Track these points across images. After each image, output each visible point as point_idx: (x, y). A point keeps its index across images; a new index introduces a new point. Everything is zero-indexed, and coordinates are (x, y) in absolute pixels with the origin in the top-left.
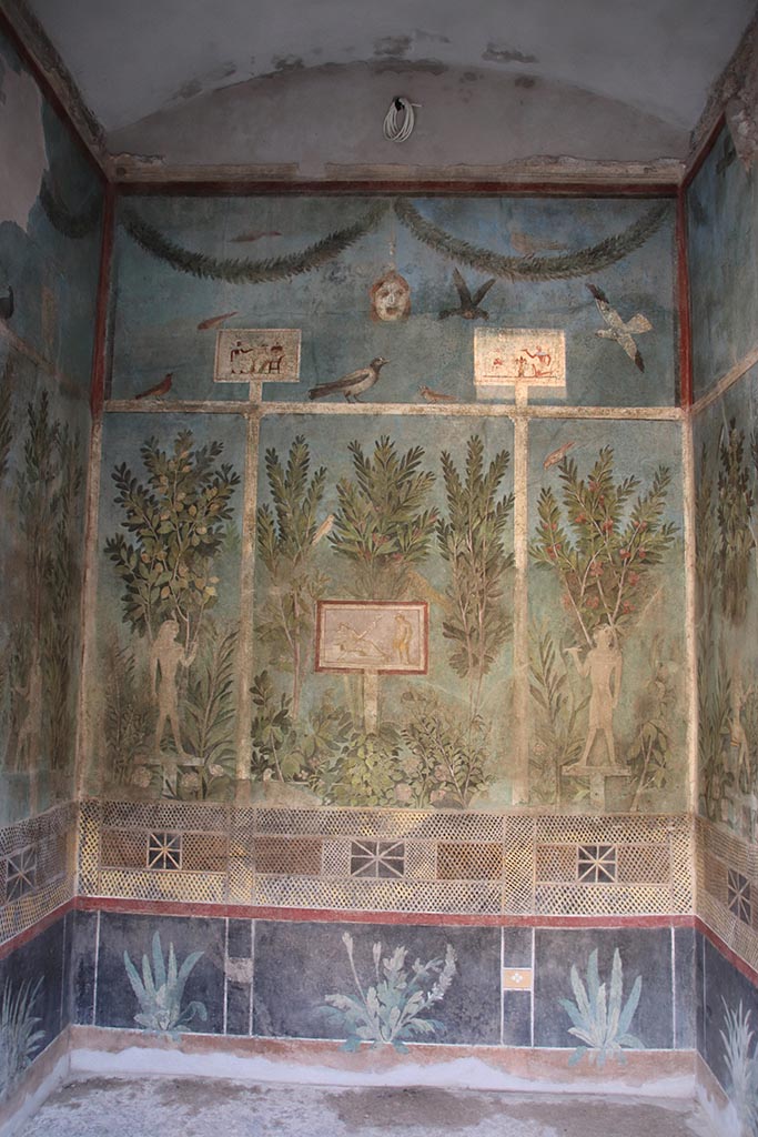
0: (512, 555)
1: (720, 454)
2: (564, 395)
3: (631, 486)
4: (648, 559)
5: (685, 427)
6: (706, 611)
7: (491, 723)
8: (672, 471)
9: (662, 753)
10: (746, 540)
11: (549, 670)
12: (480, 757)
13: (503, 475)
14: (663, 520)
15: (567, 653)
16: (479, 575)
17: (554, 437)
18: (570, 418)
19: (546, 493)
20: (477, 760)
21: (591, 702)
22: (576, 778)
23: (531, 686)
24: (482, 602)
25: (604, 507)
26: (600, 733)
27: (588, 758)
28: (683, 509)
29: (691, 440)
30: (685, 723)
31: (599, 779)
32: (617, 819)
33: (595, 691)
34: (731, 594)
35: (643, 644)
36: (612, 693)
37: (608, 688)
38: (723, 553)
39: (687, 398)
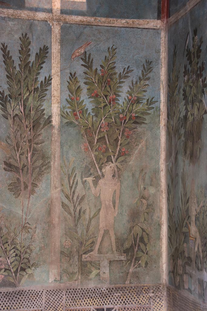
0: (50, 117)
1: (186, 53)
2: (85, 8)
3: (127, 73)
4: (137, 121)
5: (163, 34)
6: (173, 154)
7: (36, 228)
8: (154, 63)
9: (146, 245)
10: (201, 110)
11: (74, 192)
12: (28, 251)
13: (44, 62)
14: (147, 95)
15: (86, 181)
16: (28, 129)
17: (78, 38)
18: (89, 25)
19: (73, 76)
20: (26, 253)
21: (101, 213)
22: (91, 263)
23: (63, 203)
24: (30, 147)
25: (110, 87)
26: (106, 232)
27: (99, 249)
28: (159, 89)
29: (167, 43)
30: (160, 225)
31: (106, 263)
32: (117, 289)
33: (103, 205)
34: (190, 144)
35: (133, 175)
36: (114, 206)
37: (111, 203)
38: (186, 117)
39: (165, 14)
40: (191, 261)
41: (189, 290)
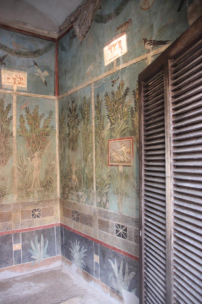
0: (12, 133)
1: (68, 109)
2: (26, 90)
3: (43, 115)
4: (47, 134)
5: (56, 101)
6: (63, 148)
7: (7, 179)
8: (53, 112)
9: (51, 184)
10: (77, 131)
11: (23, 164)
12: (5, 188)
13: (10, 110)
14: (51, 125)
15: (27, 159)
16: (3, 138)
17: (24, 101)
18: (28, 96)
19: (21, 116)
20: (4, 189)
21: (34, 172)
22: (30, 192)
23: (18, 168)
24: (4, 145)
25: (36, 121)
26: (36, 179)
27: (33, 187)
28: (55, 122)
29: (58, 105)
30: (57, 176)
31: (36, 192)
32: (41, 201)
33: (35, 169)
34: (72, 144)
35: (46, 156)
36: (39, 169)
37: (38, 168)
38: (69, 134)
39: (57, 94)
40: (73, 188)
41: (72, 199)
